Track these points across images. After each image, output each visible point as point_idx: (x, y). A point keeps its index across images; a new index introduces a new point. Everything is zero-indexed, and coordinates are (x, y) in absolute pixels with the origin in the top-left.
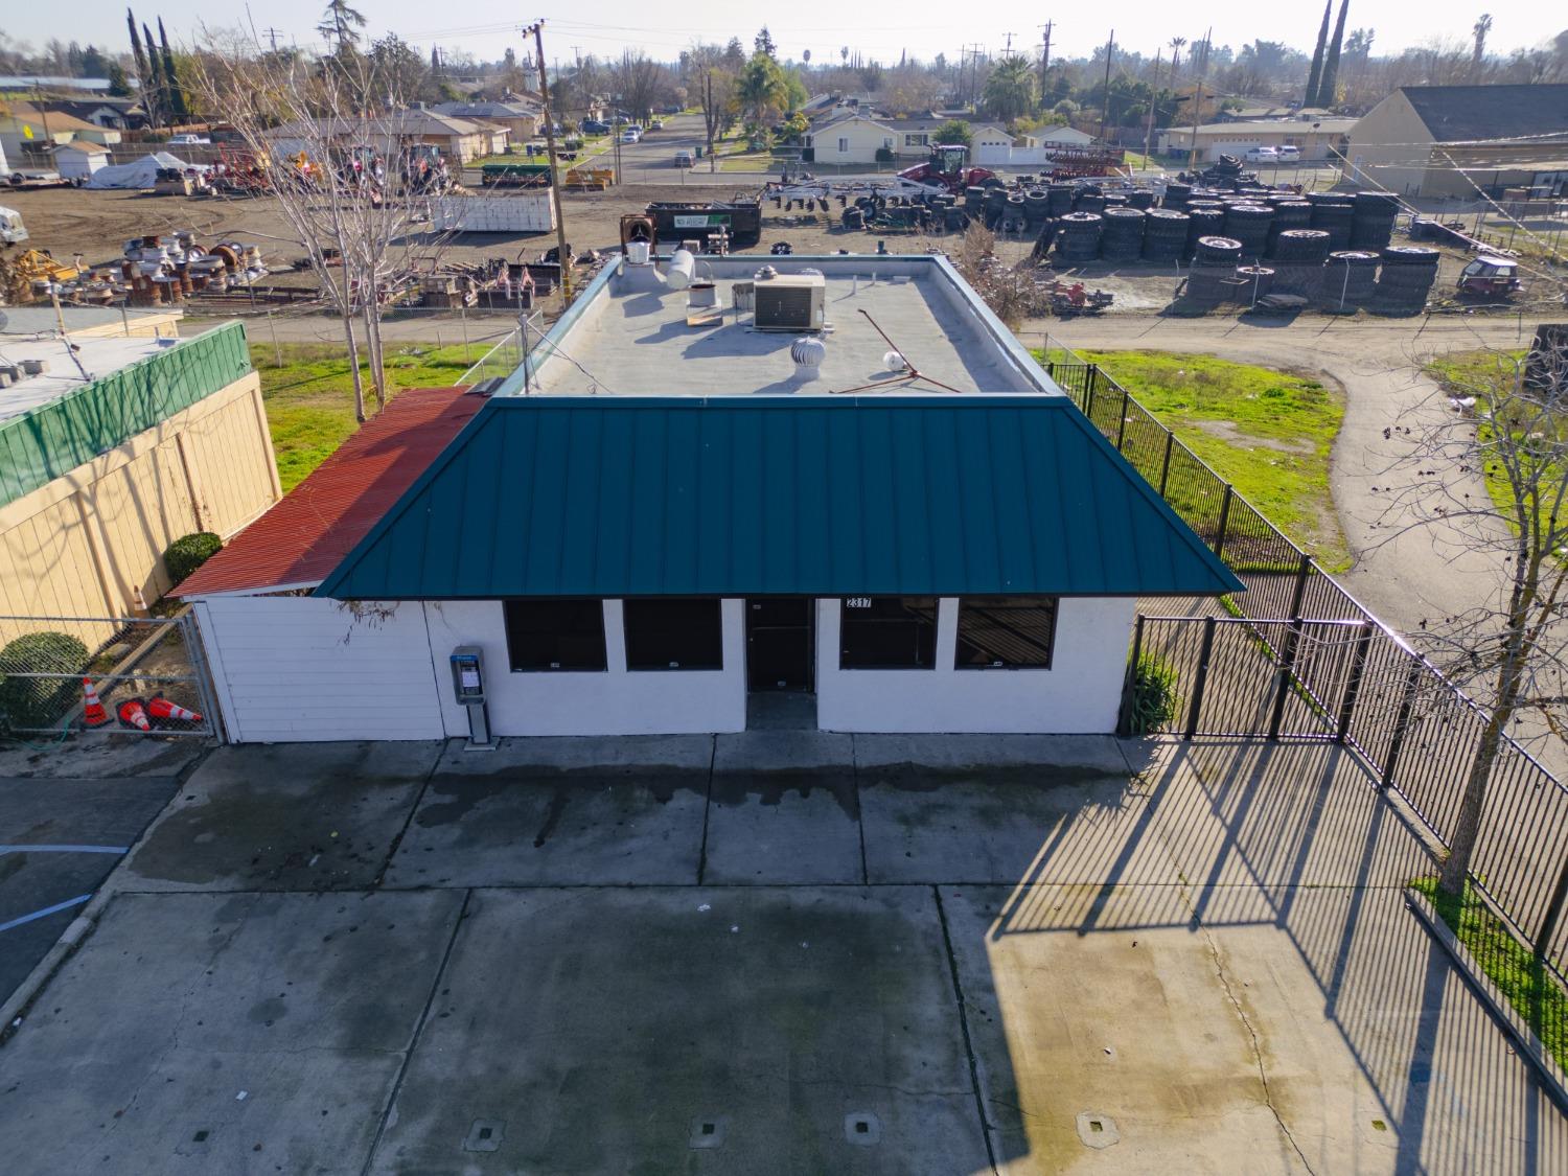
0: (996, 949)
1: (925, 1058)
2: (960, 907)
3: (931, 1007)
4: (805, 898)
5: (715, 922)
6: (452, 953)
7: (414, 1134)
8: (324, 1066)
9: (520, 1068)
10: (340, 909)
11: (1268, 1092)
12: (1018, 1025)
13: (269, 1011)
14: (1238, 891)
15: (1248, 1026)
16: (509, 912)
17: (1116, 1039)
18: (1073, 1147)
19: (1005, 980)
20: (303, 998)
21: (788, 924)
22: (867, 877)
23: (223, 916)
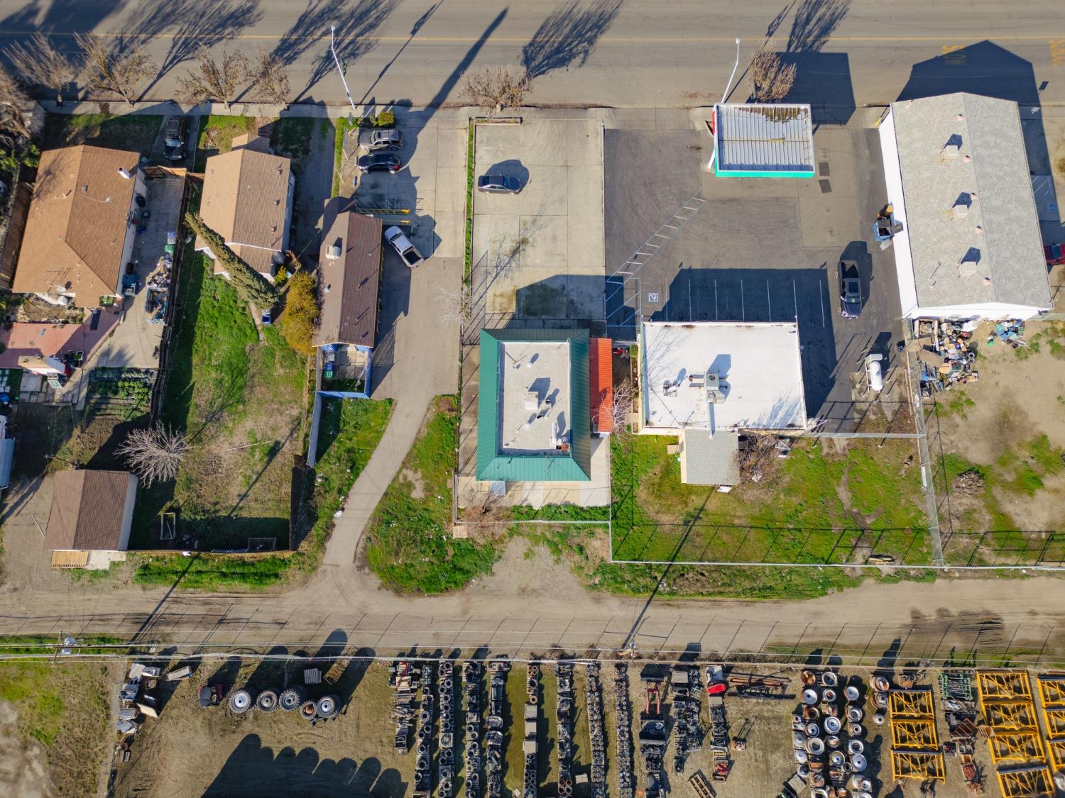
0: (514, 311)
1: (523, 299)
2: (517, 316)
3: (522, 304)
4: (532, 318)
5: (542, 314)
6: (568, 310)
7: (565, 293)
8: (575, 299)
9: (558, 298)
10: (580, 317)
11: (495, 295)
12: (514, 302)
13: (582, 304)
14: (487, 317)
15: (494, 303)
16: (563, 316)
17: (506, 300)
18: (513, 291)
19: (514, 307)
20: (580, 306)
21: (534, 314)
22: (526, 320)
23: (591, 316)
